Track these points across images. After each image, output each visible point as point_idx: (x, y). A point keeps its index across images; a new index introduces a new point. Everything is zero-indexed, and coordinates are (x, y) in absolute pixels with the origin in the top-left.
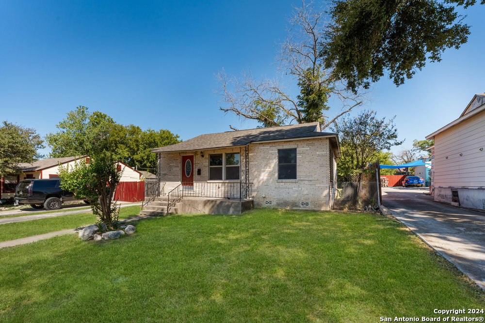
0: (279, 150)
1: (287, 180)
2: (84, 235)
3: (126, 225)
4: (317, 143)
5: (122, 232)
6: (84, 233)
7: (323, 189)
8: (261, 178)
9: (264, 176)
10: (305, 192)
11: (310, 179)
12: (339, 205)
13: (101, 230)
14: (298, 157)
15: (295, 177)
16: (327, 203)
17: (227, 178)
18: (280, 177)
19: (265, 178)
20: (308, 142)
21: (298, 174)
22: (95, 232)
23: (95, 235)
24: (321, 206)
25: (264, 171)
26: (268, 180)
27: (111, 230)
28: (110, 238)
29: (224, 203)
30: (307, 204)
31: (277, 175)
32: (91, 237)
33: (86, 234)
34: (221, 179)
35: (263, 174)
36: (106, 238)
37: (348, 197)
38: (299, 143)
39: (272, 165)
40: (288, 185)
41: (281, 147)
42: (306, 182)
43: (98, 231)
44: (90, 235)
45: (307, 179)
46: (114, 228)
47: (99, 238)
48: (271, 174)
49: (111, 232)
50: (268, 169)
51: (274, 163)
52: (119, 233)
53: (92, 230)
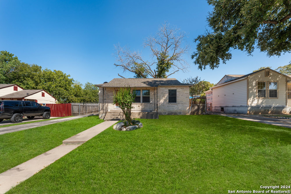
0: (169, 90)
1: (173, 103)
2: (116, 128)
3: (139, 123)
4: (185, 88)
5: (137, 126)
6: (117, 126)
7: (187, 107)
8: (161, 102)
9: (162, 101)
10: (180, 108)
11: (182, 102)
12: (193, 113)
13: (125, 126)
14: (177, 93)
15: (176, 102)
16: (188, 112)
17: (143, 102)
18: (169, 102)
19: (162, 102)
20: (181, 87)
21: (177, 100)
22: (122, 126)
23: (122, 128)
24: (186, 113)
25: (162, 99)
26: (164, 103)
27: (131, 125)
28: (130, 130)
29: (149, 113)
30: (181, 113)
31: (168, 101)
32: (121, 129)
33: (118, 127)
34: (140, 102)
35: (161, 100)
36: (128, 130)
37: (196, 110)
38: (177, 87)
39: (166, 96)
40: (173, 105)
41: (170, 89)
42: (180, 104)
43: (124, 125)
44: (120, 128)
45: (181, 102)
46: (133, 124)
47: (125, 129)
48: (165, 100)
49: (131, 126)
50: (164, 98)
51: (167, 95)
52: (135, 127)
53: (121, 125)
